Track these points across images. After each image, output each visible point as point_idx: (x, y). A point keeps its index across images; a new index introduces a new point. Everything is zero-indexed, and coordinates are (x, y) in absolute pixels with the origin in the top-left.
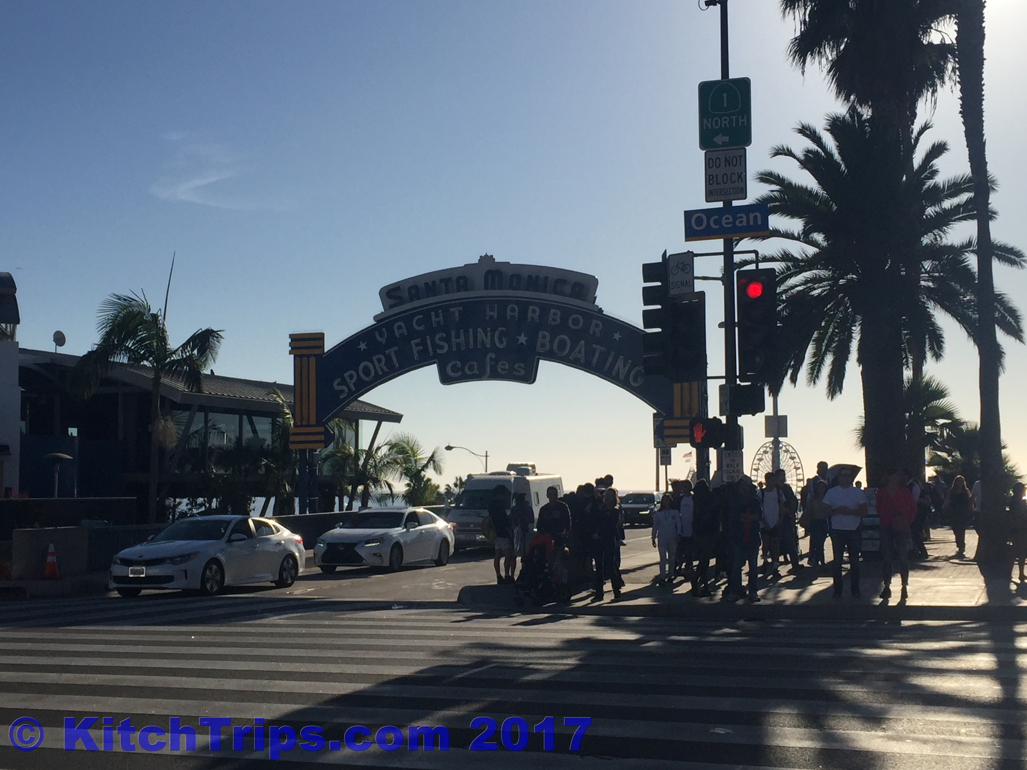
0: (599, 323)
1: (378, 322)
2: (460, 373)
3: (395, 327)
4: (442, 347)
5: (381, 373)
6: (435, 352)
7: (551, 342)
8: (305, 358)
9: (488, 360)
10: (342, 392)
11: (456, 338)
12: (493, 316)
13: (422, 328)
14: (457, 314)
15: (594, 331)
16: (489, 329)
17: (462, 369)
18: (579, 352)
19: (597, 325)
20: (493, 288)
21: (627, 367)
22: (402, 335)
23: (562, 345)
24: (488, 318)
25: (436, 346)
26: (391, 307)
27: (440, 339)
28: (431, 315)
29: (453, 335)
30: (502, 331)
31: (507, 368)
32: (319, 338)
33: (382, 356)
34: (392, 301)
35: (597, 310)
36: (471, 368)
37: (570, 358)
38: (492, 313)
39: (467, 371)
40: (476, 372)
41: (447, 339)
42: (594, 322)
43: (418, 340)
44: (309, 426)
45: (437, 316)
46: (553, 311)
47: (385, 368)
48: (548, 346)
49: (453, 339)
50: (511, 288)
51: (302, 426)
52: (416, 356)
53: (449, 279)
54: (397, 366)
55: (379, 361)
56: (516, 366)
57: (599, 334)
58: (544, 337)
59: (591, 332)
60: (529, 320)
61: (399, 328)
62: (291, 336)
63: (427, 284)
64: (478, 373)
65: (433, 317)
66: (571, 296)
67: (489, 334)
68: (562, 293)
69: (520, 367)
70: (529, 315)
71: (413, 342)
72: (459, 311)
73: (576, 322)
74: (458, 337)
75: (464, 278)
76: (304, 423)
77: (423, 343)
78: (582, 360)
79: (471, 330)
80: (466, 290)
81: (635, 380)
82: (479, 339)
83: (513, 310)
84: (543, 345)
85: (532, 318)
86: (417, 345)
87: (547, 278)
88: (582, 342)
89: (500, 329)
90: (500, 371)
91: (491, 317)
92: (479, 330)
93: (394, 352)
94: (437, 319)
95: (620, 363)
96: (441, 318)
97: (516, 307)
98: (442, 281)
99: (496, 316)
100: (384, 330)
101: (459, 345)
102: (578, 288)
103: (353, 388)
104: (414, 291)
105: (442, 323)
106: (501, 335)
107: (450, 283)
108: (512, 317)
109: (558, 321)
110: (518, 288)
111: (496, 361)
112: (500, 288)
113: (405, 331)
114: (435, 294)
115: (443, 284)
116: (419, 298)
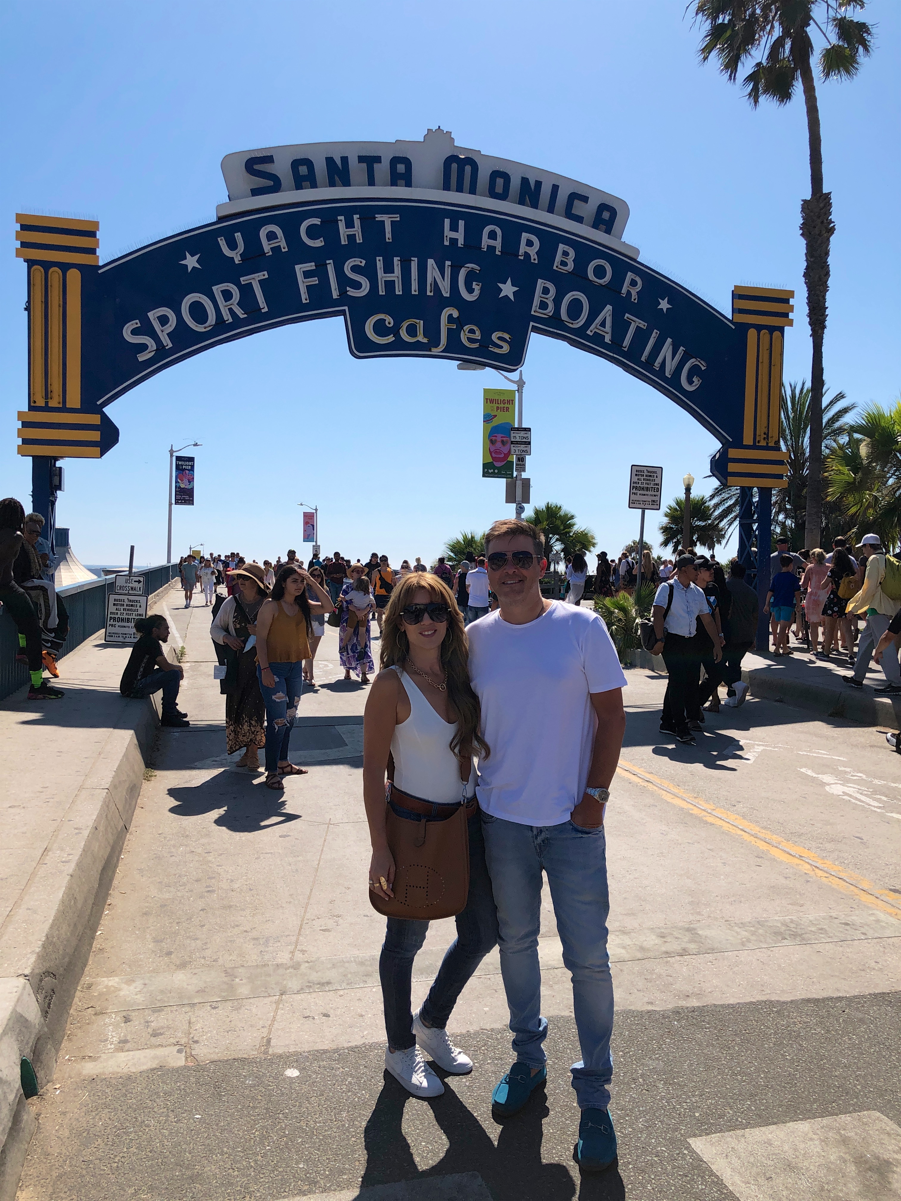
0: (637, 278)
1: (226, 218)
2: (391, 338)
3: (263, 233)
4: (357, 286)
5: (230, 319)
6: (343, 292)
7: (558, 302)
9: (444, 320)
10: (143, 347)
11: (385, 273)
12: (456, 240)
13: (319, 243)
14: (388, 228)
15: (629, 293)
16: (448, 263)
17: (395, 331)
18: (603, 324)
19: (633, 283)
20: (460, 189)
21: (678, 357)
22: (276, 250)
23: (575, 309)
24: (447, 243)
25: (344, 281)
26: (256, 192)
27: (355, 269)
28: (337, 222)
29: (380, 266)
30: (472, 270)
31: (479, 338)
32: (86, 231)
33: (233, 288)
34: (258, 182)
36: (412, 331)
37: (588, 332)
38: (453, 235)
39: (404, 335)
40: (421, 338)
41: (370, 272)
42: (630, 275)
43: (311, 266)
44: (66, 410)
45: (350, 224)
46: (562, 247)
47: (239, 311)
48: (550, 309)
49: (381, 274)
50: (493, 194)
51: (47, 409)
52: (304, 298)
53: (378, 159)
54: (266, 309)
55: (228, 296)
56: (494, 337)
57: (636, 298)
59: (624, 292)
60: (522, 258)
61: (271, 236)
62: (19, 218)
63: (330, 161)
64: (425, 340)
65: (342, 226)
66: (595, 226)
67: (448, 274)
68: (579, 219)
69: (500, 338)
70: (521, 251)
71: (299, 269)
72: (394, 223)
73: (600, 272)
74: (388, 268)
75: (406, 161)
76: (53, 404)
77: (321, 272)
78: (608, 339)
79: (415, 260)
80: (409, 184)
81: (691, 379)
82: (429, 280)
83: (492, 235)
84: (543, 305)
85: (527, 255)
86: (307, 274)
87: (555, 189)
88: (609, 307)
89: (470, 265)
90: (467, 342)
91: (454, 241)
92: (431, 262)
93: (261, 281)
94: (350, 231)
95: (667, 350)
96: (357, 230)
97: (498, 231)
98: (362, 159)
99: (461, 241)
100: (238, 235)
101: (390, 285)
102: (606, 215)
103: (167, 343)
104: (303, 170)
105: (359, 240)
106: (470, 278)
107: (376, 166)
108: (491, 249)
109: (570, 267)
110: (503, 196)
111: (459, 323)
112: (473, 191)
113: (283, 244)
114: (346, 183)
115: (364, 165)
116: (314, 185)
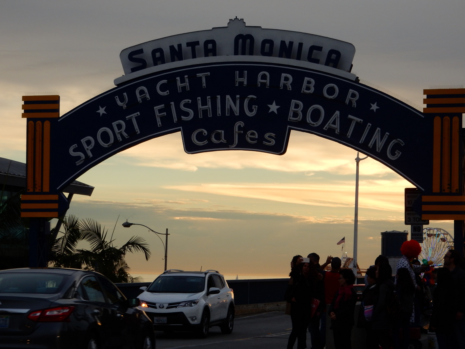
0: (356, 93)
1: (119, 85)
2: (206, 142)
3: (137, 91)
4: (187, 114)
5: (121, 139)
6: (179, 119)
7: (304, 112)
8: (39, 122)
9: (236, 129)
10: (79, 158)
11: (202, 106)
12: (243, 82)
13: (165, 93)
14: (204, 80)
15: (350, 102)
16: (238, 96)
17: (208, 138)
18: (334, 123)
19: (353, 95)
20: (243, 53)
21: (385, 139)
22: (144, 99)
23: (316, 115)
24: (237, 85)
25: (180, 113)
26: (133, 70)
27: (185, 105)
28: (176, 81)
29: (200, 102)
30: (252, 98)
31: (257, 138)
32: (55, 101)
33: (122, 122)
34: (134, 65)
35: (354, 80)
36: (218, 137)
37: (324, 129)
38: (241, 80)
39: (214, 140)
40: (223, 140)
41: (193, 106)
42: (351, 91)
43: (162, 106)
44: (42, 193)
45: (183, 81)
46: (306, 79)
47: (125, 134)
48: (301, 116)
49: (200, 106)
50: (264, 53)
51: (34, 193)
52: (159, 123)
53: (197, 43)
54: (139, 132)
55: (119, 126)
56: (266, 136)
57: (355, 105)
58: (297, 106)
59: (347, 102)
60: (282, 88)
61: (142, 92)
62: (24, 98)
63: (172, 48)
64: (225, 142)
65: (178, 83)
66: (327, 64)
67: (238, 102)
68: (317, 61)
69: (269, 137)
70: (281, 85)
71: (156, 108)
72: (207, 77)
73: (331, 91)
74: (204, 103)
75: (213, 42)
76: (37, 191)
77: (167, 109)
78: (337, 131)
79: (219, 97)
80: (215, 54)
81: (393, 153)
82: (227, 107)
83: (264, 77)
84: (295, 115)
85: (285, 86)
86: (160, 111)
87: (301, 45)
88: (338, 113)
89: (250, 96)
90: (249, 141)
91: (241, 83)
92: (228, 97)
93: (136, 118)
94: (183, 85)
95: (377, 135)
96: (187, 84)
97: (267, 74)
98: (188, 44)
99: (245, 83)
100: (125, 94)
101: (205, 112)
102: (334, 56)
103: (90, 154)
104: (158, 55)
105: (188, 89)
106: (251, 103)
107: (197, 47)
108: (263, 84)
109: (312, 90)
110: (270, 54)
111: (245, 129)
112: (251, 53)
113: (148, 96)
114: (181, 58)
115: (190, 48)
116: (163, 62)
